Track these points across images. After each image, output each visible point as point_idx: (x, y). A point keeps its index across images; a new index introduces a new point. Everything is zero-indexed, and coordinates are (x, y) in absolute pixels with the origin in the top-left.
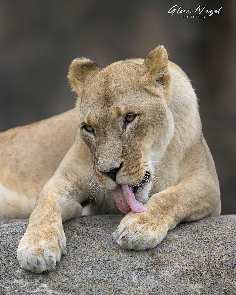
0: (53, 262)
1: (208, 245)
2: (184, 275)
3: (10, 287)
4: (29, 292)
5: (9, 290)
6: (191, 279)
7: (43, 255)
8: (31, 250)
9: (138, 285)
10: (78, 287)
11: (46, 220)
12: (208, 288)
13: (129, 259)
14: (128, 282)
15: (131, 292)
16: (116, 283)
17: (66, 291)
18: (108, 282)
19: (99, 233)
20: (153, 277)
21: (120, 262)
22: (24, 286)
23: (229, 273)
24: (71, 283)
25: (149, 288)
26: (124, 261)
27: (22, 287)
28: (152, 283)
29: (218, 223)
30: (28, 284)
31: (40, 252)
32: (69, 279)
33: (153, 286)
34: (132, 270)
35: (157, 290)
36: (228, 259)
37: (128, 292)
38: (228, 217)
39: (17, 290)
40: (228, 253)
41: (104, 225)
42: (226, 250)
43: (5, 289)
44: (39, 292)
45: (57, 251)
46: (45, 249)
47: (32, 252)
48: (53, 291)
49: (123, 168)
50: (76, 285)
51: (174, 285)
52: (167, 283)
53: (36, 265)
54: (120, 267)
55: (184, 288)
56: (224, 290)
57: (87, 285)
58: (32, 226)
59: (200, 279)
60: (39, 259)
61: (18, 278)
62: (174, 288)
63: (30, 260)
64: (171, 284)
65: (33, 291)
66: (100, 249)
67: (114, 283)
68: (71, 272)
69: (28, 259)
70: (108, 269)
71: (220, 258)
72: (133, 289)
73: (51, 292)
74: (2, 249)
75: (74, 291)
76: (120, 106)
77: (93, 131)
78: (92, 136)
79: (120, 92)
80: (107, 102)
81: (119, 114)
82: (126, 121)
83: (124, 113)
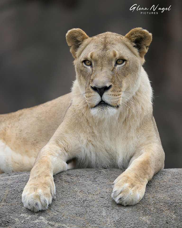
0: (46, 204)
1: (155, 189)
2: (138, 211)
3: (18, 219)
4: (31, 222)
5: (18, 221)
6: (143, 213)
7: (40, 199)
8: (31, 196)
9: (107, 218)
10: (65, 218)
11: (42, 174)
12: (155, 219)
13: (101, 199)
14: (100, 215)
15: (102, 222)
16: (92, 216)
17: (57, 221)
18: (86, 215)
19: (80, 182)
20: (117, 212)
21: (94, 201)
22: (28, 218)
23: (169, 209)
24: (60, 216)
25: (114, 219)
26: (97, 201)
27: (26, 218)
28: (116, 216)
29: (161, 175)
30: (31, 216)
31: (38, 197)
32: (59, 213)
33: (117, 218)
34: (102, 207)
35: (120, 221)
36: (169, 199)
37: (100, 222)
38: (169, 171)
39: (23, 221)
40: (169, 195)
41: (83, 176)
42: (167, 193)
43: (15, 220)
44: (38, 222)
45: (49, 197)
46: (42, 195)
47: (32, 196)
48: (48, 221)
49: (111, 89)
50: (64, 217)
51: (131, 217)
52: (127, 216)
53: (34, 206)
54: (94, 205)
55: (138, 219)
56: (166, 221)
57: (71, 218)
58: (32, 179)
59: (149, 213)
60: (37, 201)
61: (24, 213)
62: (131, 219)
63: (30, 202)
64: (129, 217)
65: (34, 222)
66: (81, 192)
67: (90, 216)
68: (60, 208)
69: (29, 202)
70: (86, 206)
71: (163, 199)
72: (103, 220)
73: (46, 222)
74: (13, 193)
75: (62, 222)
76: (115, 50)
77: (91, 65)
78: (89, 67)
79: (113, 44)
80: (105, 48)
81: (115, 55)
82: (117, 63)
83: (118, 56)
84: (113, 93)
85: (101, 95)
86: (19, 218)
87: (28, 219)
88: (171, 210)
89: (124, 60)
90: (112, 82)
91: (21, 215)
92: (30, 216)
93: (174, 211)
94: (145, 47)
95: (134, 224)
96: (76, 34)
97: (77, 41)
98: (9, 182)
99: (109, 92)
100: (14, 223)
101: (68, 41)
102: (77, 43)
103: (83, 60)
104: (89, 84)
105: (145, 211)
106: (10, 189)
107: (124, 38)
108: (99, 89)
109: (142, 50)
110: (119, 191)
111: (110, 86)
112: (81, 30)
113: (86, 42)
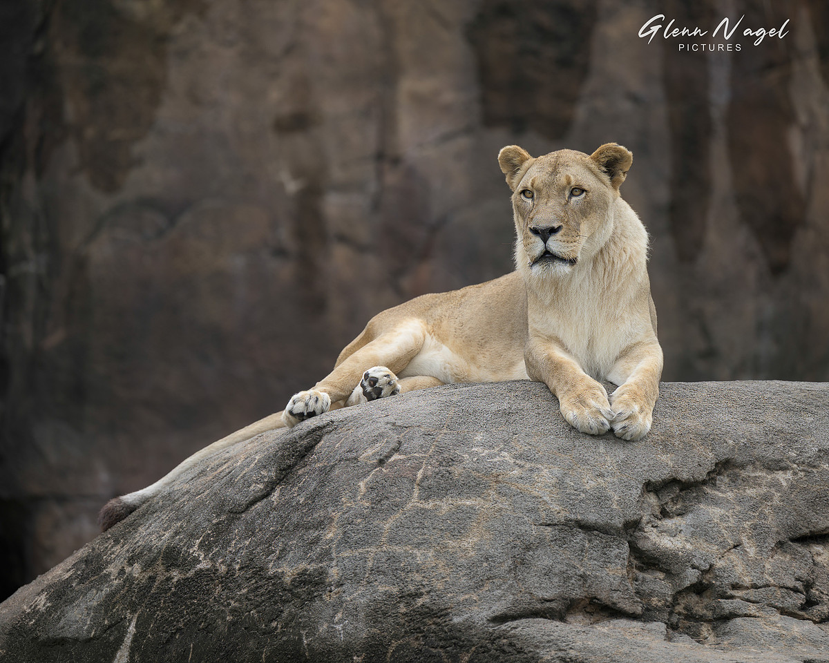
1: (681, 413)
5: (468, 458)
6: (663, 449)
9: (606, 456)
10: (541, 456)
12: (681, 459)
17: (528, 460)
25: (618, 458)
29: (692, 390)
42: (701, 419)
43: (463, 457)
49: (561, 233)
50: (540, 454)
51: (644, 456)
55: (655, 458)
57: (551, 455)
59: (672, 449)
62: (644, 458)
71: (694, 428)
72: (601, 459)
73: (512, 461)
74: (461, 414)
75: (536, 460)
76: (570, 175)
77: (532, 197)
78: (529, 201)
79: (567, 165)
80: (555, 171)
81: (569, 183)
82: (572, 194)
83: (573, 183)
84: (565, 238)
85: (545, 241)
86: (470, 454)
87: (483, 456)
88: (706, 445)
89: (583, 191)
90: (562, 221)
91: (473, 449)
92: (486, 451)
93: (710, 448)
94: (621, 173)
95: (649, 466)
96: (511, 155)
97: (514, 166)
98: (455, 399)
99: (558, 236)
100: (461, 461)
101: (502, 165)
102: (514, 168)
103: (521, 190)
104: (527, 225)
105: (665, 446)
106: (457, 409)
107: (587, 158)
108: (541, 230)
109: (616, 177)
110: (627, 415)
111: (560, 228)
112: (519, 148)
113: (526, 164)
